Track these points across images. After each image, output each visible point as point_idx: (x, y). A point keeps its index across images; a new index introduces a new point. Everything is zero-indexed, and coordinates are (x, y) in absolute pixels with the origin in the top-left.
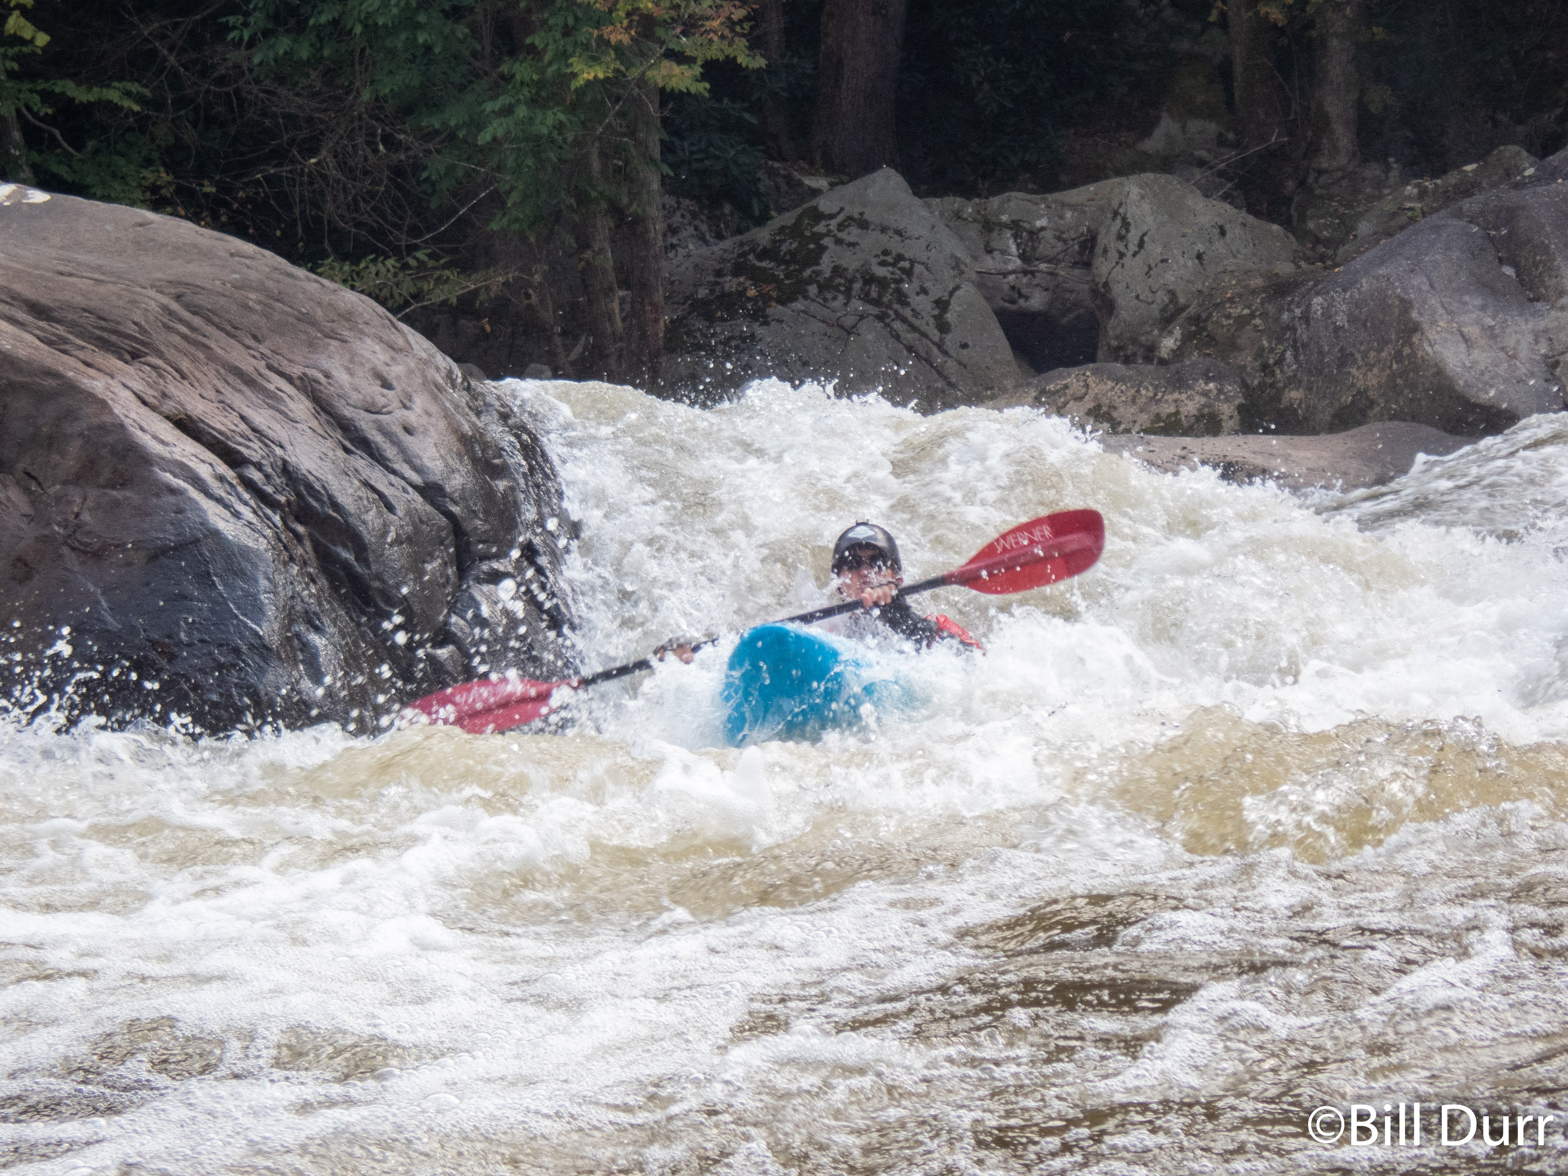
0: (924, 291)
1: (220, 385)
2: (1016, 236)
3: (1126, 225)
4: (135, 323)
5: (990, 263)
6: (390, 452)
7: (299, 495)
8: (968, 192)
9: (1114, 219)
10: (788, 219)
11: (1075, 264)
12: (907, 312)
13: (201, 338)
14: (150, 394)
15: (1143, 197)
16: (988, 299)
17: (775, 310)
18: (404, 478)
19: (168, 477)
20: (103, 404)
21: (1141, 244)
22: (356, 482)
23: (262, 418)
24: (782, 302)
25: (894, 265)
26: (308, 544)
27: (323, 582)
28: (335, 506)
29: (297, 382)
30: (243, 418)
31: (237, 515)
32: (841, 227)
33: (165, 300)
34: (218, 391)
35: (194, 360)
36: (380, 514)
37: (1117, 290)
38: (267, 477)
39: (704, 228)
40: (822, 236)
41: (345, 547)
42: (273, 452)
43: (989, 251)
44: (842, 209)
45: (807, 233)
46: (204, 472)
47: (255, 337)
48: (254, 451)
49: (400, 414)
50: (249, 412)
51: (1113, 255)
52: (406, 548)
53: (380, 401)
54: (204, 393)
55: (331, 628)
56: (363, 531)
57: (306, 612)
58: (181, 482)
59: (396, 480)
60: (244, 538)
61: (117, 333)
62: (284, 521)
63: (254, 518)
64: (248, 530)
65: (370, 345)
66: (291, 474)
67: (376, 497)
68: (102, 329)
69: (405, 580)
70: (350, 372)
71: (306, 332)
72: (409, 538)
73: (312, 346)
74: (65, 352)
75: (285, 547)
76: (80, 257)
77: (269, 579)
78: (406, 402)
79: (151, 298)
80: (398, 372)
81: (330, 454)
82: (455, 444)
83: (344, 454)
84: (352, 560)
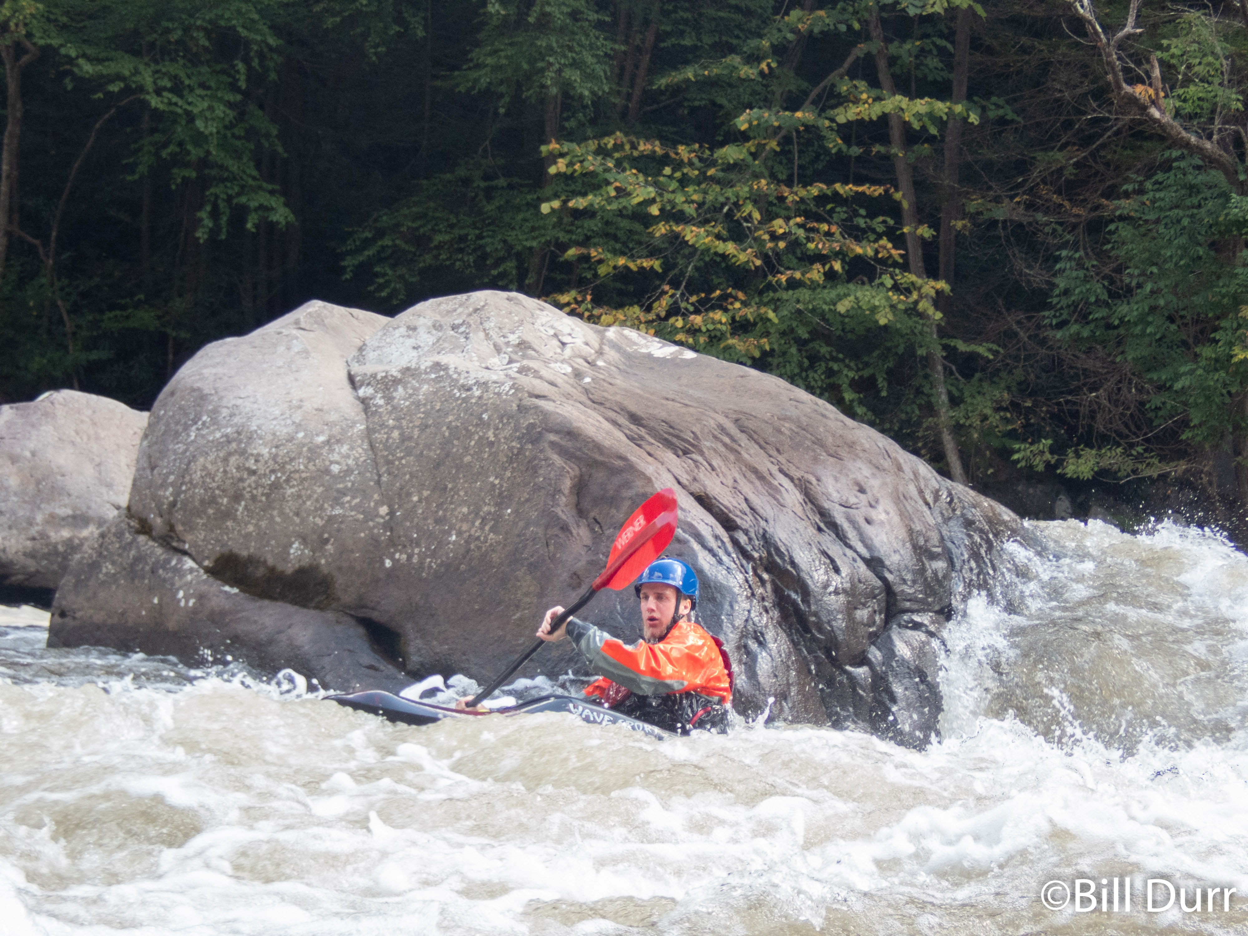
1: (738, 477)
4: (693, 432)
6: (851, 534)
7: (769, 553)
13: (736, 447)
14: (685, 478)
18: (856, 551)
19: (681, 533)
20: (649, 480)
22: (816, 550)
23: (761, 501)
26: (769, 586)
27: (776, 614)
28: (793, 563)
29: (797, 482)
30: (746, 500)
31: (720, 562)
33: (722, 420)
34: (735, 481)
35: (725, 459)
36: (826, 573)
38: (750, 539)
41: (796, 592)
42: (758, 523)
46: (705, 531)
47: (778, 450)
48: (745, 521)
49: (866, 511)
50: (752, 497)
52: (842, 598)
53: (853, 500)
54: (724, 481)
55: (772, 646)
56: (809, 582)
57: (755, 632)
58: (687, 536)
59: (849, 552)
60: (720, 577)
61: (678, 437)
62: (755, 570)
63: (733, 566)
64: (724, 572)
65: (859, 464)
66: (766, 540)
67: (828, 561)
68: (670, 434)
69: (835, 619)
70: (836, 479)
71: (814, 451)
72: (844, 591)
73: (816, 459)
74: (639, 446)
75: (750, 587)
76: (691, 392)
77: (732, 606)
78: (873, 503)
79: (713, 418)
80: (874, 484)
81: (802, 530)
82: (903, 533)
83: (815, 532)
84: (799, 600)
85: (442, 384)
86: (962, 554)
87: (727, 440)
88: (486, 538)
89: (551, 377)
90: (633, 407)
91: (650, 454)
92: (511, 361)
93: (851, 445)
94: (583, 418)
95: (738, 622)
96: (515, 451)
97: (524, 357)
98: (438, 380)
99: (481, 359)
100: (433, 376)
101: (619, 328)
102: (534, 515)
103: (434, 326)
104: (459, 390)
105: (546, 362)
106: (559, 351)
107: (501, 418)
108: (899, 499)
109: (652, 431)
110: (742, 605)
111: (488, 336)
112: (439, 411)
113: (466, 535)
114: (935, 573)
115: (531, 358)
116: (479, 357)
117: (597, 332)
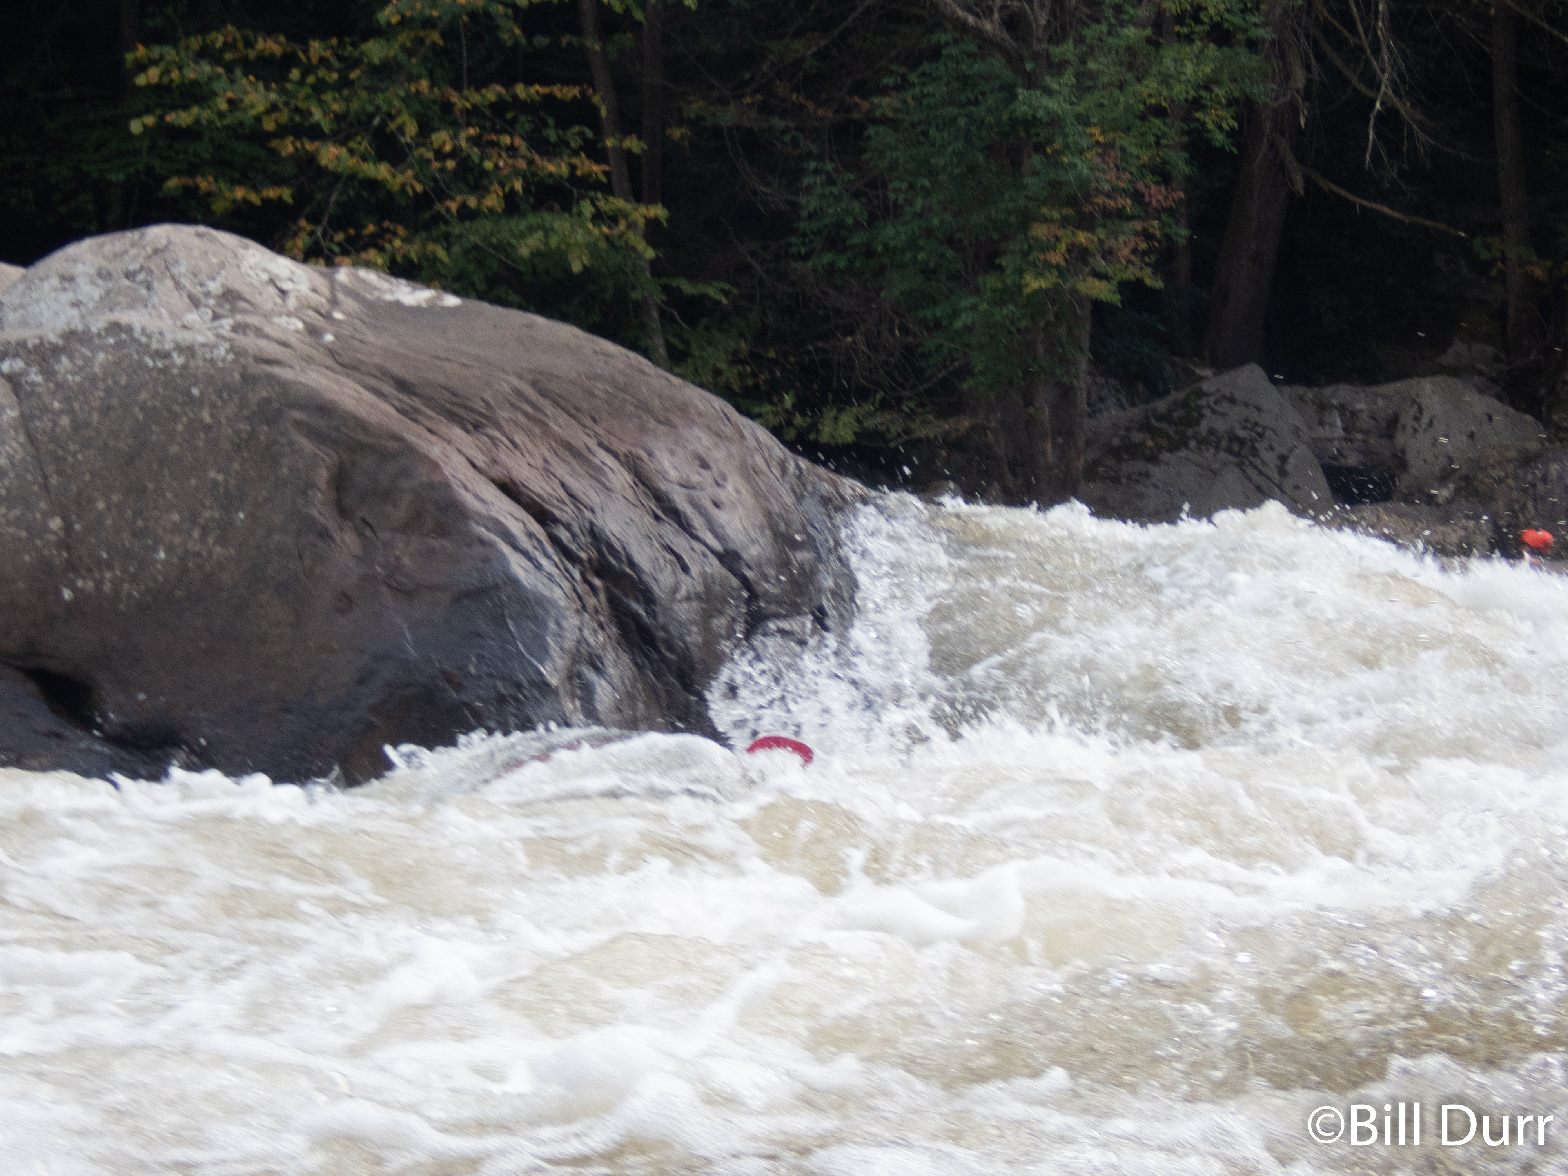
0: (1271, 448)
1: (549, 455)
2: (1342, 415)
3: (1420, 410)
4: (484, 401)
5: (1322, 432)
6: (697, 522)
7: (600, 553)
8: (1310, 382)
9: (1412, 406)
10: (1180, 395)
11: (1382, 436)
12: (1258, 462)
13: (540, 416)
14: (481, 460)
15: (1434, 392)
16: (1318, 456)
17: (1166, 456)
18: (705, 545)
19: (482, 531)
20: (436, 466)
21: (1430, 424)
22: (657, 545)
23: (581, 486)
24: (1170, 450)
25: (1252, 430)
26: (602, 596)
27: (614, 630)
28: (632, 564)
29: (622, 458)
30: (563, 485)
31: (538, 567)
32: (1217, 402)
33: (516, 382)
34: (546, 461)
35: (530, 434)
36: (674, 573)
37: (1410, 456)
38: (574, 535)
39: (1123, 399)
40: (1202, 407)
41: (637, 600)
42: (583, 515)
43: (1321, 423)
44: (1218, 390)
45: (1193, 405)
46: (516, 528)
47: (593, 419)
48: (566, 513)
49: (712, 491)
50: (569, 480)
51: (1409, 430)
52: (695, 604)
53: (695, 478)
54: (532, 462)
55: (611, 671)
56: (655, 587)
57: (590, 655)
58: (493, 537)
59: (696, 545)
60: (540, 587)
61: (465, 407)
62: (583, 575)
63: (554, 571)
64: (546, 581)
65: (697, 431)
66: (594, 534)
67: (674, 559)
68: (453, 403)
69: (689, 632)
70: (672, 453)
71: (640, 417)
72: (698, 596)
73: (643, 429)
74: (416, 421)
75: (580, 598)
76: (464, 348)
77: (558, 624)
78: (720, 481)
79: (505, 381)
80: (718, 456)
81: (637, 520)
82: (760, 519)
83: (653, 521)
84: (642, 612)
85: (126, 351)
86: (827, 541)
87: (528, 409)
88: (210, 553)
89: (281, 336)
90: (398, 370)
91: (431, 431)
92: (216, 317)
93: (684, 409)
94: (335, 387)
95: (569, 644)
96: (244, 436)
97: (234, 310)
98: (120, 345)
99: (174, 316)
100: (111, 340)
101: (352, 270)
102: (278, 519)
103: (99, 275)
104: (152, 358)
105: (268, 317)
106: (279, 301)
107: (219, 394)
108: (749, 473)
109: (429, 401)
110: (572, 622)
111: (178, 285)
112: (125, 387)
113: (180, 551)
114: (801, 566)
115: (244, 312)
116: (171, 313)
117: (322, 274)
